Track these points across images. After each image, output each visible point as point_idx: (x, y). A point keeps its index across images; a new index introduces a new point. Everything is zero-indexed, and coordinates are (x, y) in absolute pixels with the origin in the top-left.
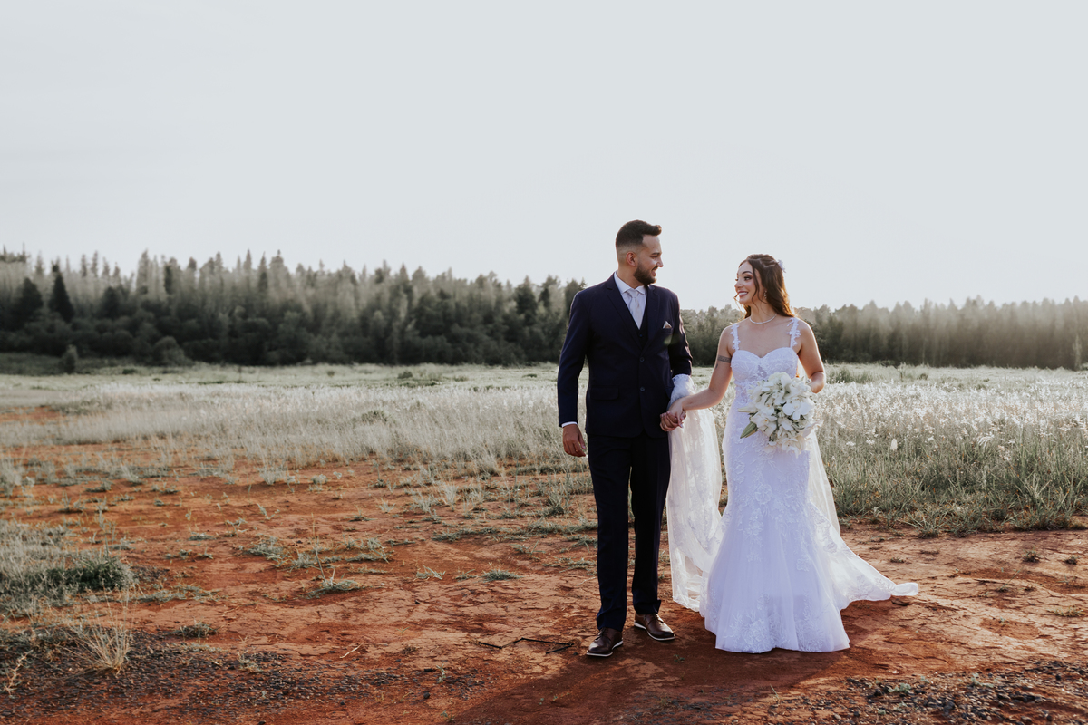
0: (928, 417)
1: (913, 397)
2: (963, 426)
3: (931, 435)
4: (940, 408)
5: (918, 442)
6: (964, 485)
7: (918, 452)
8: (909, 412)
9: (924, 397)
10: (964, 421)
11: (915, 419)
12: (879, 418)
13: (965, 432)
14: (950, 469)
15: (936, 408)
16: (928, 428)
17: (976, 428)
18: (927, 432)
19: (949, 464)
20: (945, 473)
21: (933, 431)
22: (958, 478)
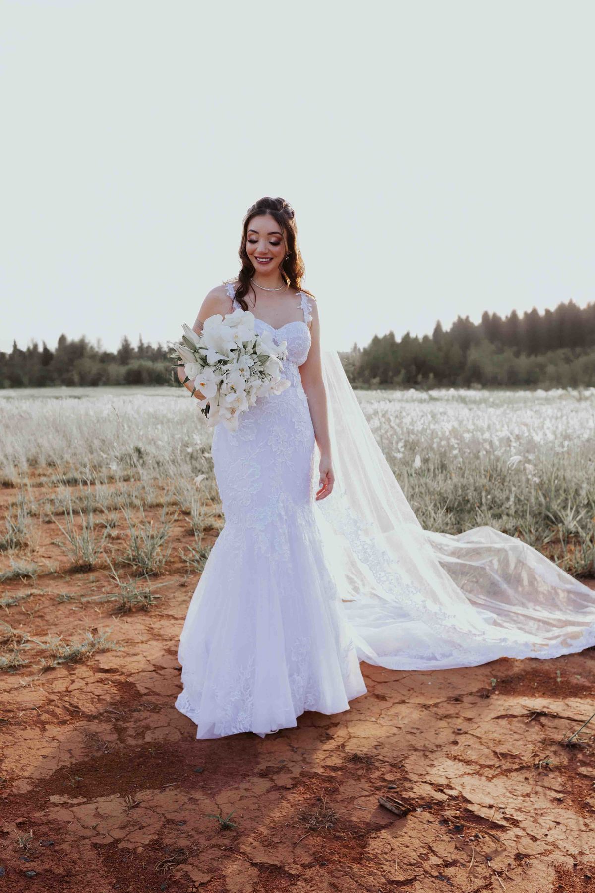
0: (454, 431)
1: (441, 413)
2: (485, 440)
3: (456, 449)
4: (464, 422)
5: (443, 455)
6: (491, 508)
7: (443, 467)
8: (437, 426)
9: (451, 412)
10: (487, 435)
11: (442, 432)
12: (409, 432)
13: (488, 447)
14: (475, 490)
15: (461, 422)
16: (453, 441)
17: (497, 443)
18: (453, 446)
19: (475, 483)
20: (471, 494)
21: (458, 444)
22: (484, 500)
